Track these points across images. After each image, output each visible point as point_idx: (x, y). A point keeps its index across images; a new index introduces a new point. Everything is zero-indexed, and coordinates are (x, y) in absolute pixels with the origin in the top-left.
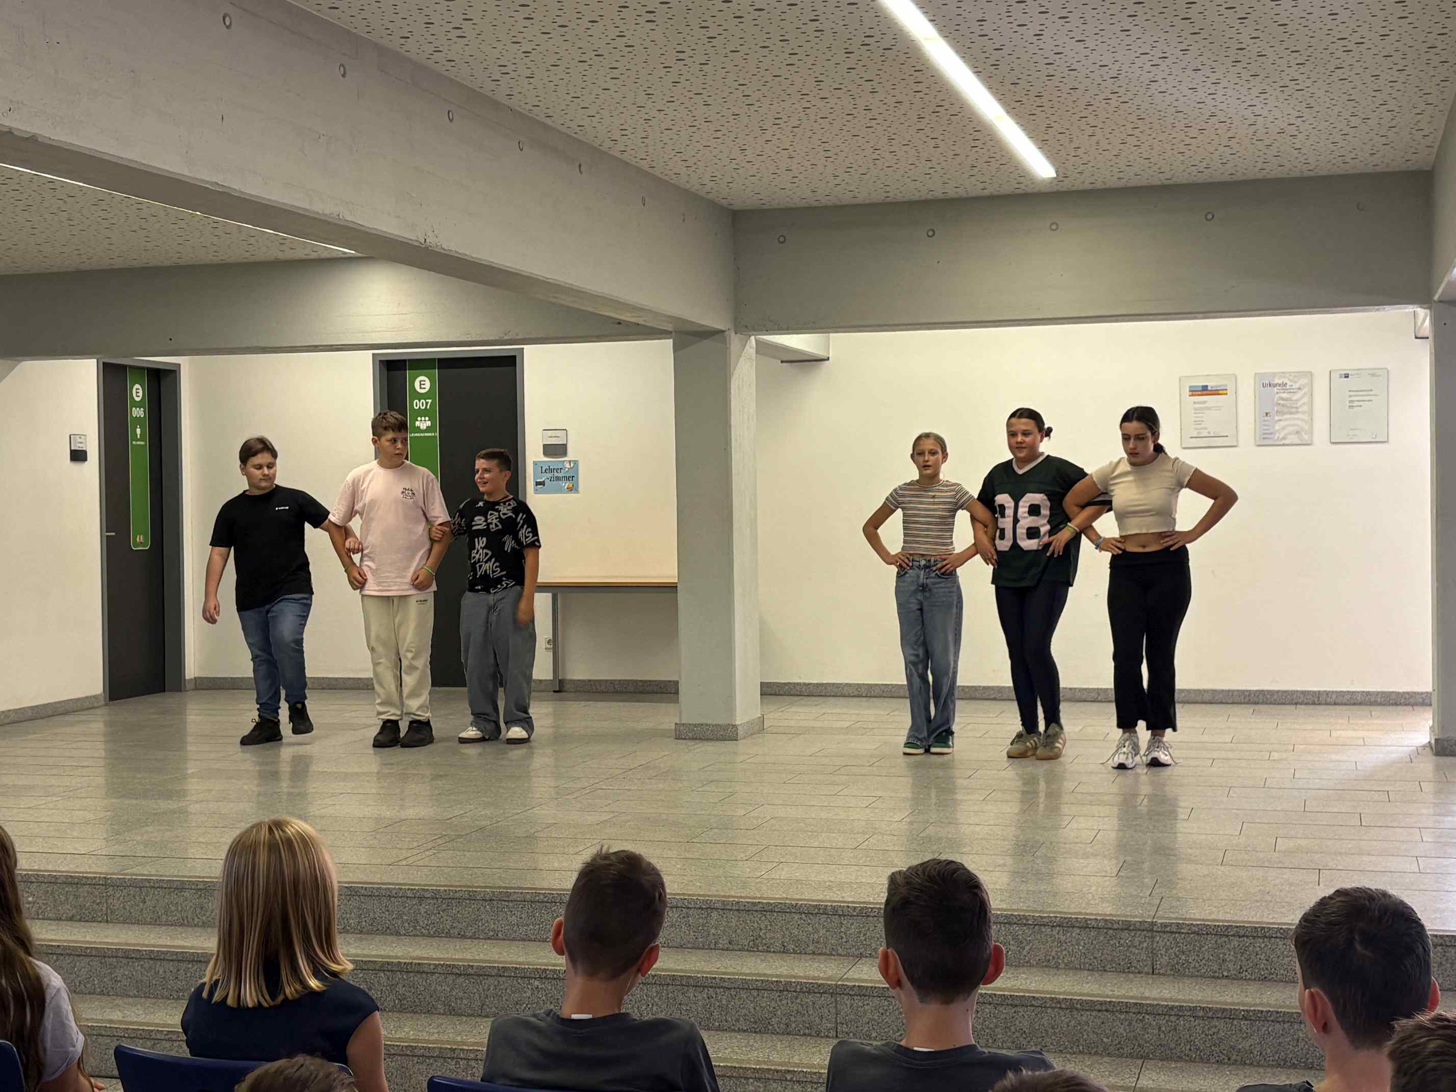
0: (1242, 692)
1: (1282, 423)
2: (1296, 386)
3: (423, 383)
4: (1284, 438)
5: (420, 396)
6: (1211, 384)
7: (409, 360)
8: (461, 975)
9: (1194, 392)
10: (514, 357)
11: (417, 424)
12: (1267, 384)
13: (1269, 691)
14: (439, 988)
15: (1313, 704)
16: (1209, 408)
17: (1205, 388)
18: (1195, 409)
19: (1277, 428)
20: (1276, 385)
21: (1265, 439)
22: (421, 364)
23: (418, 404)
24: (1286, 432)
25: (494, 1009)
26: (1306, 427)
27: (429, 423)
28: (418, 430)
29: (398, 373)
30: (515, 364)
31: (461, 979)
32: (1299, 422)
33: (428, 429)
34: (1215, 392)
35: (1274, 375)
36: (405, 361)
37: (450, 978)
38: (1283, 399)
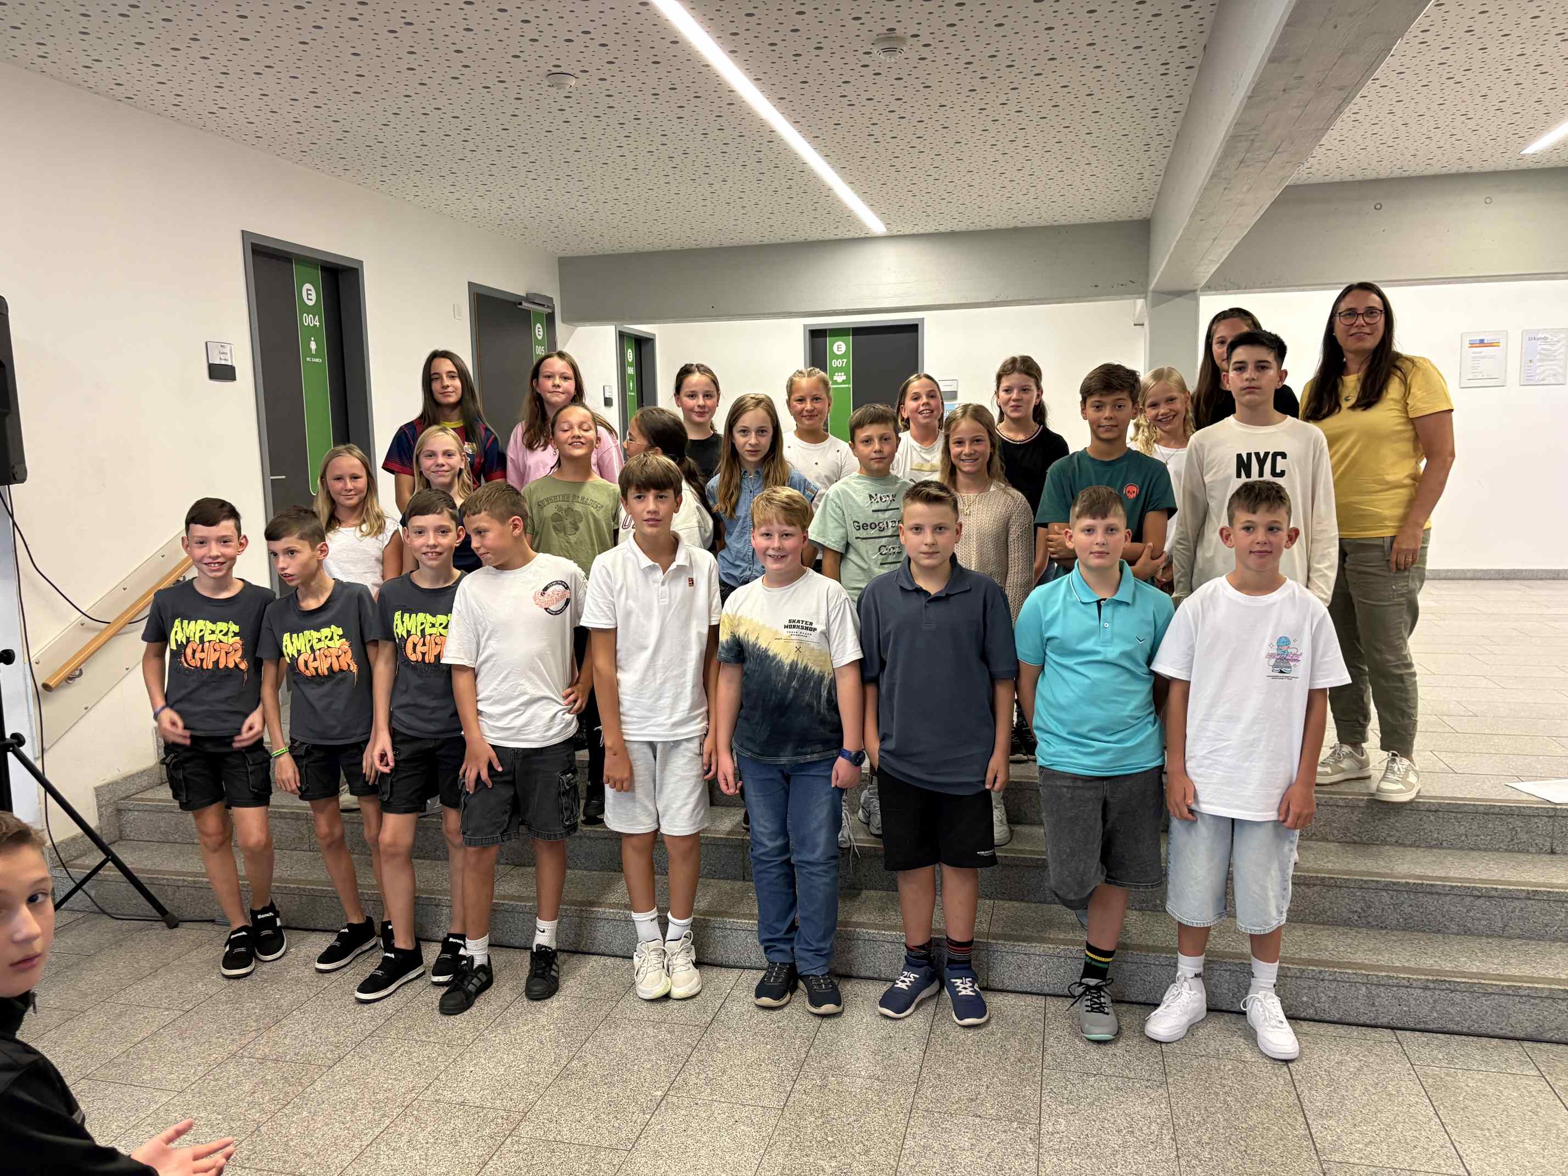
0: (1499, 572)
1: (1543, 368)
2: (1555, 339)
3: (840, 347)
4: (1543, 380)
5: (838, 357)
6: (1487, 339)
7: (830, 330)
8: (1479, 897)
9: (1473, 345)
10: (916, 326)
11: (835, 378)
12: (1532, 337)
13: (1519, 570)
14: (1453, 908)
15: (1554, 579)
16: (1485, 357)
17: (1482, 341)
18: (1474, 357)
19: (1538, 372)
20: (1539, 339)
21: (1529, 381)
22: (839, 332)
23: (836, 363)
24: (1547, 373)
25: (1518, 931)
26: (1561, 371)
27: (844, 378)
28: (835, 382)
29: (822, 339)
30: (917, 331)
31: (1481, 901)
32: (1555, 367)
33: (844, 382)
34: (1491, 345)
35: (1538, 331)
36: (825, 330)
37: (1469, 899)
38: (1544, 349)
